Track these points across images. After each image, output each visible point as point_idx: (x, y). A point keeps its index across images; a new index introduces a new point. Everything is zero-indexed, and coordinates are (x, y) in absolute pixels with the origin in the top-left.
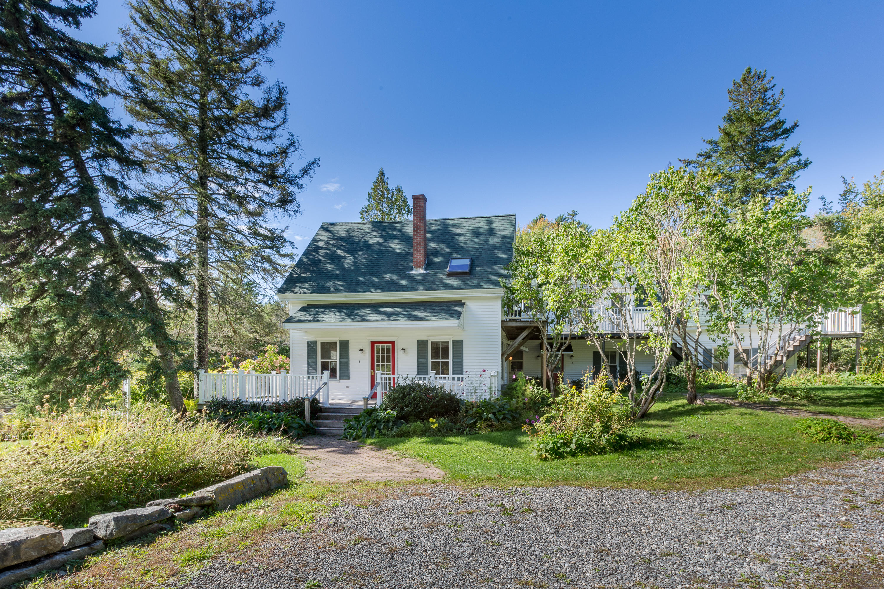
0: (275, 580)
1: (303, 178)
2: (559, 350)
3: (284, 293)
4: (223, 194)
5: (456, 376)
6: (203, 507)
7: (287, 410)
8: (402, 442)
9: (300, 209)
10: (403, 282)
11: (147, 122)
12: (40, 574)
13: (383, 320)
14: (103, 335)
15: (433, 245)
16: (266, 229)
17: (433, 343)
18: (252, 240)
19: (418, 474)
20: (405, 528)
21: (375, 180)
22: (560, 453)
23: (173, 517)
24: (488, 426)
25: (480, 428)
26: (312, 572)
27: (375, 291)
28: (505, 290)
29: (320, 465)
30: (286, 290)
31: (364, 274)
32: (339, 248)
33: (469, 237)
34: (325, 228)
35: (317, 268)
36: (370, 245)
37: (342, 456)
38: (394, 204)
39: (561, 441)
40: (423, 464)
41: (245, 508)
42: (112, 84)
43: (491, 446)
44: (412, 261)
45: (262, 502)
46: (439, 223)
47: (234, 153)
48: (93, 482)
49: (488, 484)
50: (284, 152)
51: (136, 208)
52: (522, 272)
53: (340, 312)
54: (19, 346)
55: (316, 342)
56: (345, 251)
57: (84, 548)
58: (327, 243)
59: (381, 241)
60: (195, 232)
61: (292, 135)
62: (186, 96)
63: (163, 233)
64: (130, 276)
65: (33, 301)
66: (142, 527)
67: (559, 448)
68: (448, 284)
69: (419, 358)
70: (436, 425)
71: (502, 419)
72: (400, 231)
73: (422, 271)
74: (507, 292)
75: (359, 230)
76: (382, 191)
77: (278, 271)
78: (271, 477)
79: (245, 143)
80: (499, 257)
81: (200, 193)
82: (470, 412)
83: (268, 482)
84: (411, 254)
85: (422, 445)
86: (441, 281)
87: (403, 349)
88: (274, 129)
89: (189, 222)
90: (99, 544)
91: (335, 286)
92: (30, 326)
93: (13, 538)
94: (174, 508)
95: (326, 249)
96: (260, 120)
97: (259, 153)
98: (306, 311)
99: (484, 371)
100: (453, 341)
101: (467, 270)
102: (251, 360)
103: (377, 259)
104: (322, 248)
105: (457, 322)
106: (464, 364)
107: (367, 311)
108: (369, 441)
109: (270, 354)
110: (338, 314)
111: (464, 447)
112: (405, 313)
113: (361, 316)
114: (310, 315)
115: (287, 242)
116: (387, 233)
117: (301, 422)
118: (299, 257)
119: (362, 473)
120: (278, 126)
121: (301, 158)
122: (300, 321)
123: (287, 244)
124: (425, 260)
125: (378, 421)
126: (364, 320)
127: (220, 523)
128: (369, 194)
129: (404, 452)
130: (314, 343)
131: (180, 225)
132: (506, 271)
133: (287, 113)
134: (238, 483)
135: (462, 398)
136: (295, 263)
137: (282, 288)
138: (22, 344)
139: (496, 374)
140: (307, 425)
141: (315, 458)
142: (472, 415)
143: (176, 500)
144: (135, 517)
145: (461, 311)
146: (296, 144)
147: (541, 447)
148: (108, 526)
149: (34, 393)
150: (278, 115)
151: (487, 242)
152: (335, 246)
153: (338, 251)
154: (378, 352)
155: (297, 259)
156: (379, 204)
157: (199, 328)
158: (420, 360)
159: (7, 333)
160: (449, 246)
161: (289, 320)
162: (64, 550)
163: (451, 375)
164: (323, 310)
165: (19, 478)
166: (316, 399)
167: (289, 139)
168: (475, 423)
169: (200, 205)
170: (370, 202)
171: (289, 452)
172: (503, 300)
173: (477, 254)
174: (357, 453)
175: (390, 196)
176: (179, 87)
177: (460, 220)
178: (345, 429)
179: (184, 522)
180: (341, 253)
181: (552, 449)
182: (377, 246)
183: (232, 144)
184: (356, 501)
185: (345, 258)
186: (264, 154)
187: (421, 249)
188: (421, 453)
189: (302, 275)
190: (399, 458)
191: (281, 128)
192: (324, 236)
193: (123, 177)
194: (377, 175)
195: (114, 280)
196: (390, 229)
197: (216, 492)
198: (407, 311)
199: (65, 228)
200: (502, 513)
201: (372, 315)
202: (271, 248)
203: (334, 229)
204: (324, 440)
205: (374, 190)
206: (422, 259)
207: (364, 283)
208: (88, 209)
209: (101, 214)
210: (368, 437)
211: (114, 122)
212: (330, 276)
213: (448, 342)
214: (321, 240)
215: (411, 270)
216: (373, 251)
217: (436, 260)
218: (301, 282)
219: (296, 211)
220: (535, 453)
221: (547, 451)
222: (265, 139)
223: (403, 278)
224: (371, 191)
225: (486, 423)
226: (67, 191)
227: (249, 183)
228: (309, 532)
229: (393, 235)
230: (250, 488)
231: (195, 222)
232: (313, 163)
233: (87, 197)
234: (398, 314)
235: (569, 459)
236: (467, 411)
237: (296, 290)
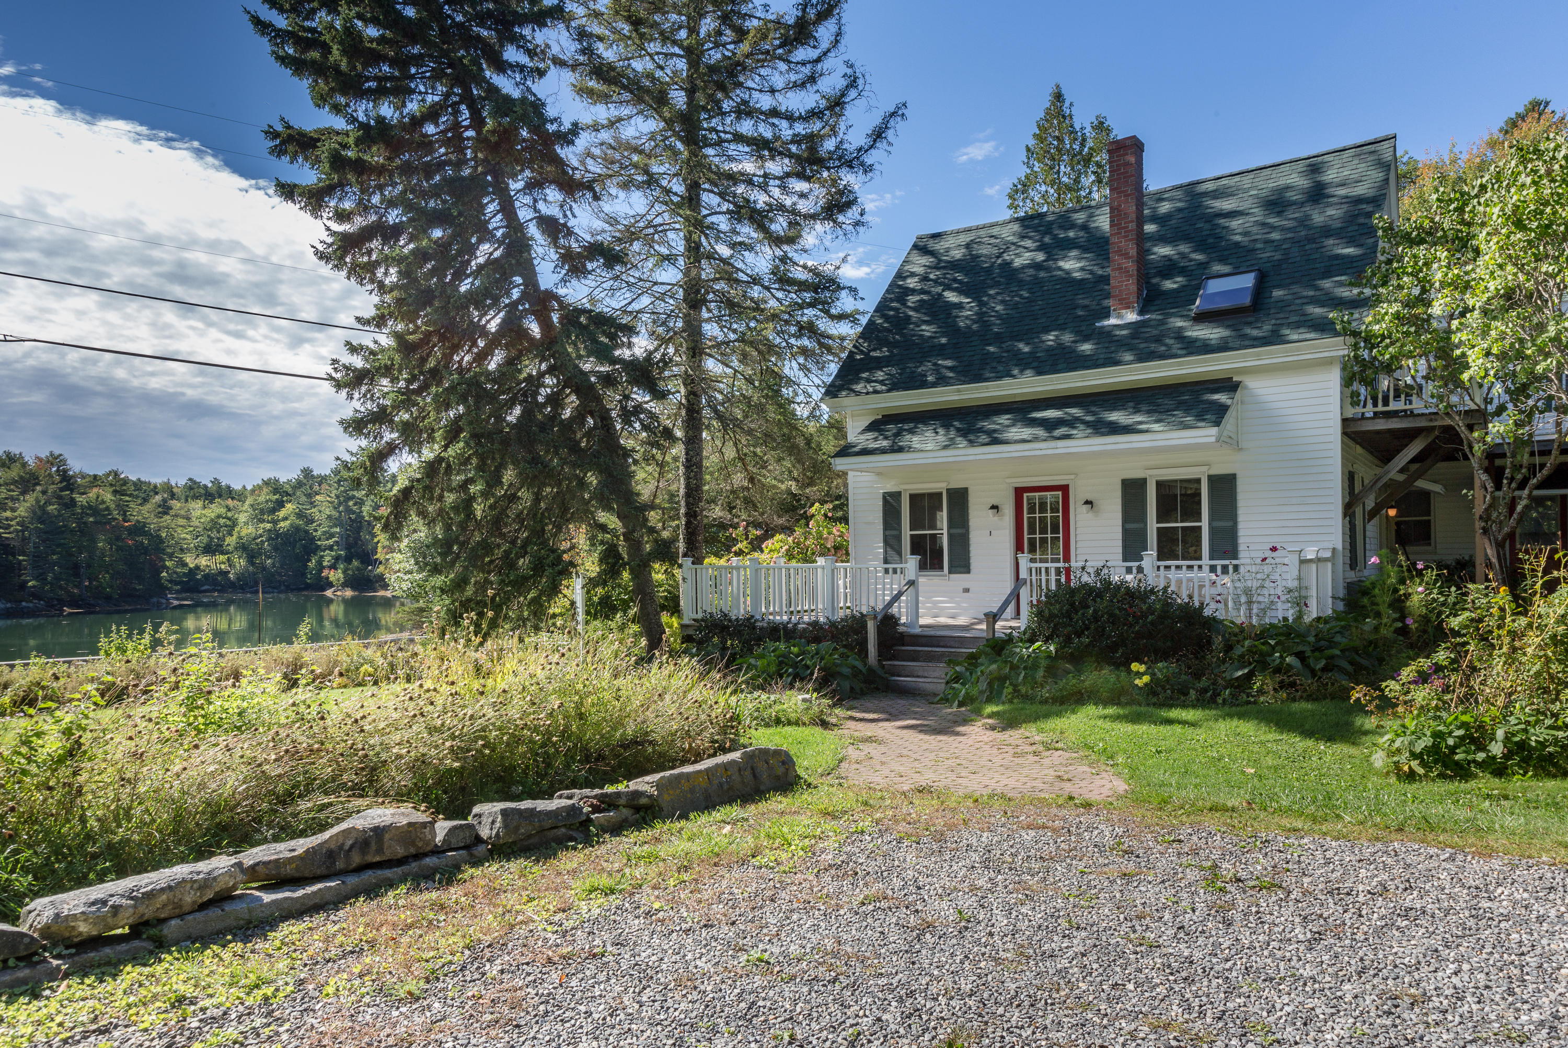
0: (704, 942)
1: (872, 151)
2: (1522, 485)
3: (836, 396)
4: (729, 212)
5: (1219, 563)
6: (637, 809)
7: (834, 638)
8: (1059, 714)
9: (866, 218)
10: (1086, 347)
11: (607, 103)
12: (403, 880)
13: (1036, 439)
14: (537, 499)
15: (1164, 251)
16: (805, 267)
17: (1160, 484)
18: (780, 295)
19: (1068, 784)
20: (974, 889)
21: (1042, 115)
22: (1457, 763)
23: (589, 820)
24: (1282, 686)
25: (1261, 692)
26: (767, 938)
27: (1022, 371)
28: (1350, 340)
29: (874, 753)
30: (841, 388)
31: (998, 339)
32: (948, 288)
33: (1258, 214)
34: (921, 247)
35: (902, 335)
36: (1016, 270)
37: (926, 737)
38: (1087, 161)
39: (1461, 732)
40: (1090, 765)
41: (704, 819)
42: (555, 50)
43: (1270, 735)
44: (1108, 296)
45: (734, 811)
46: (1178, 194)
47: (746, 127)
48: (487, 752)
49: (1211, 822)
50: (837, 104)
51: (584, 266)
52: (1400, 287)
53: (947, 426)
54: (429, 524)
55: (899, 493)
56: (960, 291)
57: (461, 852)
58: (925, 278)
59: (1040, 257)
60: (681, 294)
61: (852, 66)
62: (666, 38)
63: (630, 303)
64: (577, 391)
65: (446, 447)
66: (542, 831)
67: (1453, 750)
68: (1196, 340)
69: (1125, 520)
70: (1146, 679)
71: (1324, 669)
72: (1085, 227)
73: (1131, 317)
74: (1356, 347)
75: (993, 241)
76: (1058, 138)
77: (829, 349)
78: (761, 767)
79: (765, 102)
80: (1337, 257)
81: (687, 219)
82: (1238, 651)
83: (755, 776)
84: (1105, 279)
85: (1100, 722)
86: (1179, 336)
87: (1088, 502)
88: (818, 60)
89: (670, 275)
90: (481, 849)
91: (937, 369)
92: (442, 491)
93: (377, 822)
94: (592, 806)
95: (923, 292)
96: (790, 52)
97: (790, 117)
98: (880, 431)
99: (1274, 549)
100: (1211, 478)
101: (1247, 301)
102: (782, 536)
103: (1030, 301)
104: (913, 291)
105: (1214, 431)
106: (1241, 533)
107: (1004, 419)
108: (990, 709)
109: (817, 522)
110: (941, 431)
111: (1200, 734)
112: (1089, 418)
113: (989, 433)
114: (886, 438)
115: (844, 288)
116: (1055, 237)
117: (858, 664)
118: (868, 317)
119: (949, 774)
120: (825, 54)
121: (869, 109)
122: (865, 452)
123: (844, 294)
124: (1140, 290)
125: (1014, 667)
126: (996, 441)
127: (657, 840)
128: (1028, 149)
129: (1055, 737)
130: (897, 495)
131: (656, 283)
132: (1356, 291)
133: (843, 21)
134: (699, 772)
135: (1220, 615)
136: (860, 329)
137: (832, 385)
138: (433, 520)
139: (1328, 554)
140: (871, 670)
141: (869, 740)
142: (1242, 656)
143: (597, 791)
144: (532, 812)
145: (1229, 402)
146: (860, 82)
147: (1397, 744)
148: (493, 822)
149: (447, 602)
150: (825, 32)
151: (1304, 222)
152: (941, 284)
153: (946, 294)
154: (1032, 510)
155: (864, 320)
156: (1051, 168)
157: (688, 478)
158: (1128, 526)
159: (415, 502)
160: (1201, 246)
161: (845, 451)
162: (437, 851)
163: (1206, 561)
164: (912, 425)
165: (397, 737)
166: (893, 617)
167: (845, 75)
168: (1249, 676)
169: (688, 239)
170: (1031, 168)
171: (824, 724)
172: (1344, 369)
173: (1278, 256)
174: (958, 734)
175: (1076, 147)
176: (655, 25)
177: (1237, 179)
178: (947, 683)
179: (605, 832)
180: (952, 297)
181: (1434, 750)
182: (1031, 272)
183: (745, 111)
184: (903, 827)
185: (960, 306)
186: (800, 117)
187: (1130, 265)
188: (1090, 740)
189: (873, 354)
190: (1041, 748)
191: (832, 54)
192: (920, 264)
193: (565, 216)
194: (1045, 102)
195: (555, 400)
196: (1062, 227)
197: (659, 785)
198: (1094, 414)
199: (488, 317)
200: (1204, 884)
201: (1014, 430)
202: (812, 305)
203: (940, 246)
204: (901, 703)
205: (1040, 138)
206: (1134, 288)
207: (999, 359)
208: (518, 280)
209: (536, 285)
210: (989, 700)
211: (552, 121)
212: (929, 350)
213: (1198, 481)
214: (913, 275)
215: (1107, 316)
216: (1021, 284)
217: (1169, 285)
218: (869, 370)
219: (857, 224)
220: (1379, 759)
221: (1414, 756)
222: (803, 85)
223: (1086, 339)
224: (1032, 142)
225: (1278, 678)
226: (491, 254)
227: (772, 182)
228: (793, 871)
229: (1067, 239)
230: (721, 785)
231: (680, 276)
232: (893, 114)
233: (513, 262)
234: (1071, 423)
235: (1485, 783)
236: (1229, 648)
237: (859, 387)
